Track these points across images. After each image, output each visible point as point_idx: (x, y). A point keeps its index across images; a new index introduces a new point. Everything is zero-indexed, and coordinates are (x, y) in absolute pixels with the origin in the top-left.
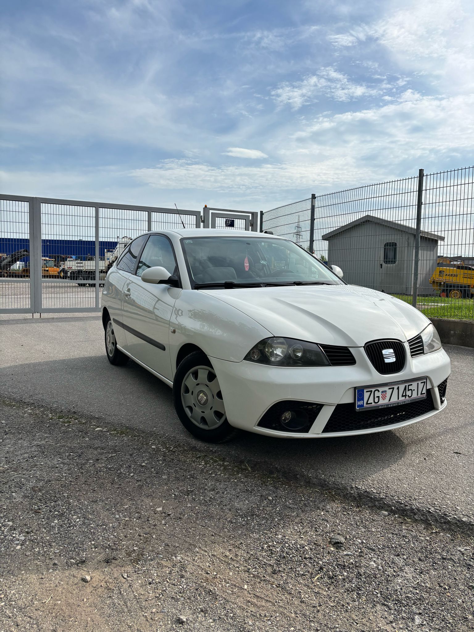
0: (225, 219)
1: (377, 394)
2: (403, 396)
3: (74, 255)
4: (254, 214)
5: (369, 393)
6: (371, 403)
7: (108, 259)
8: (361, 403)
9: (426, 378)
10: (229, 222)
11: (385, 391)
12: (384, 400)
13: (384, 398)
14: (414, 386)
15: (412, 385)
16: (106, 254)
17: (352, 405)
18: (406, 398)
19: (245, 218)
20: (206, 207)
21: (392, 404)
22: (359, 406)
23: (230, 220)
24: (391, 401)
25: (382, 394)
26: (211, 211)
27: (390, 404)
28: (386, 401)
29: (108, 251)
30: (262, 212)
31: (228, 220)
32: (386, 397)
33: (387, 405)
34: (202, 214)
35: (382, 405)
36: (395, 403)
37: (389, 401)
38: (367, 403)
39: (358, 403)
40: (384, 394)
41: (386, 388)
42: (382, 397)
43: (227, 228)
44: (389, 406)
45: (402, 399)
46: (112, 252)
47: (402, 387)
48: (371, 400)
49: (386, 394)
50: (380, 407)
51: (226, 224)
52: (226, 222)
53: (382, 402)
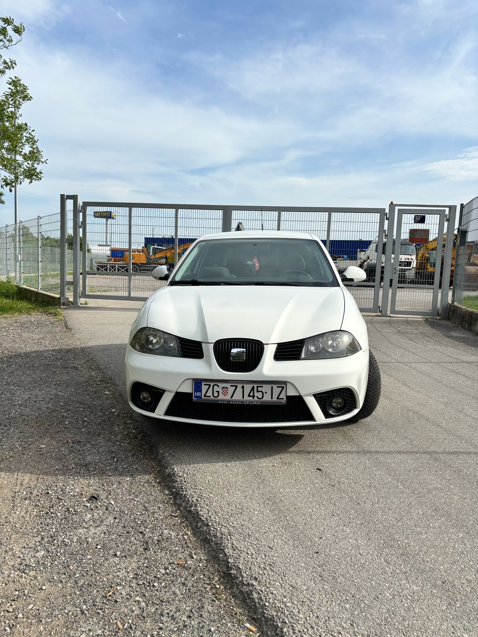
0: (414, 215)
1: (216, 388)
2: (249, 396)
3: (345, 255)
4: (452, 208)
5: (208, 386)
6: (210, 396)
7: (360, 259)
8: (198, 394)
9: (285, 383)
10: (418, 218)
11: (226, 387)
12: (225, 395)
13: (225, 394)
14: (266, 388)
15: (262, 387)
16: (358, 253)
17: (190, 395)
18: (254, 398)
19: (441, 213)
20: (392, 203)
21: (235, 401)
22: (196, 397)
23: (420, 216)
24: (233, 398)
25: (222, 390)
26: (397, 208)
27: (232, 402)
28: (228, 397)
29: (361, 251)
30: (462, 205)
31: (418, 216)
32: (227, 393)
33: (229, 401)
34: (387, 211)
35: (222, 401)
36: (239, 402)
37: (232, 397)
38: (205, 396)
39: (196, 394)
40: (225, 390)
41: (228, 385)
42: (222, 393)
43: (415, 224)
44: (231, 403)
45: (246, 398)
46: (364, 251)
47: (248, 388)
48: (210, 393)
49: (227, 390)
50: (220, 402)
51: (414, 221)
52: (414, 218)
53: (221, 397)
